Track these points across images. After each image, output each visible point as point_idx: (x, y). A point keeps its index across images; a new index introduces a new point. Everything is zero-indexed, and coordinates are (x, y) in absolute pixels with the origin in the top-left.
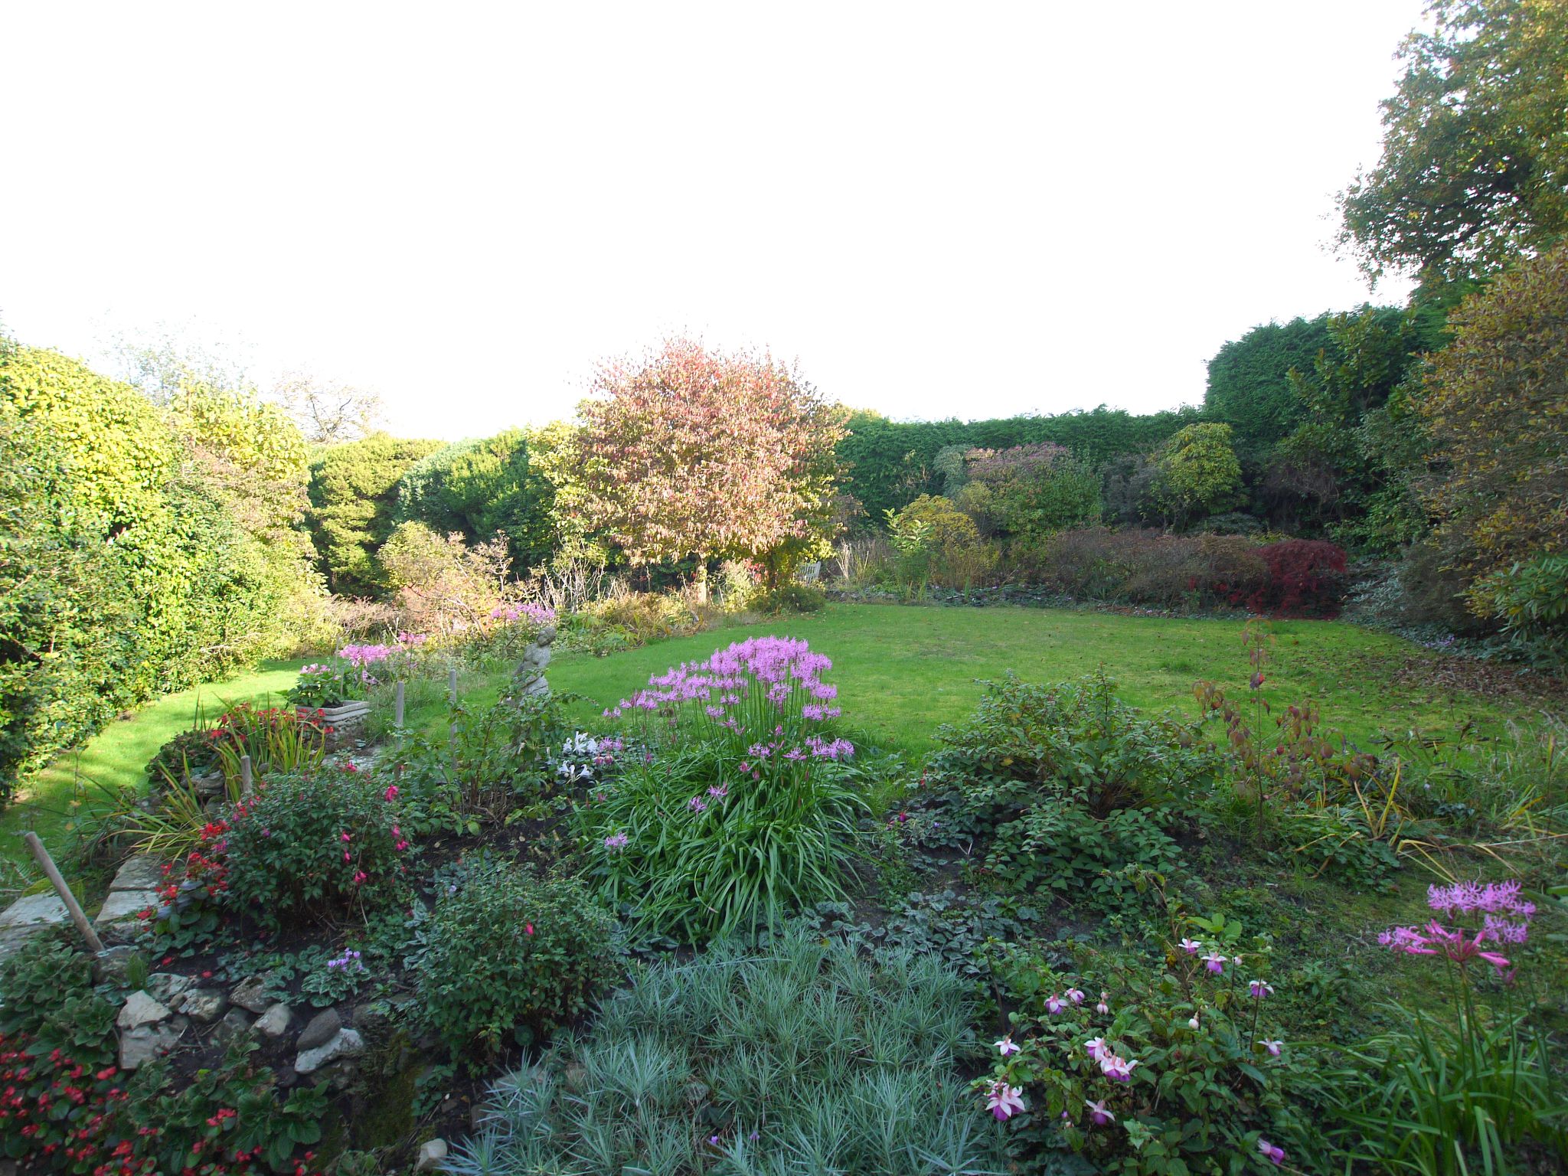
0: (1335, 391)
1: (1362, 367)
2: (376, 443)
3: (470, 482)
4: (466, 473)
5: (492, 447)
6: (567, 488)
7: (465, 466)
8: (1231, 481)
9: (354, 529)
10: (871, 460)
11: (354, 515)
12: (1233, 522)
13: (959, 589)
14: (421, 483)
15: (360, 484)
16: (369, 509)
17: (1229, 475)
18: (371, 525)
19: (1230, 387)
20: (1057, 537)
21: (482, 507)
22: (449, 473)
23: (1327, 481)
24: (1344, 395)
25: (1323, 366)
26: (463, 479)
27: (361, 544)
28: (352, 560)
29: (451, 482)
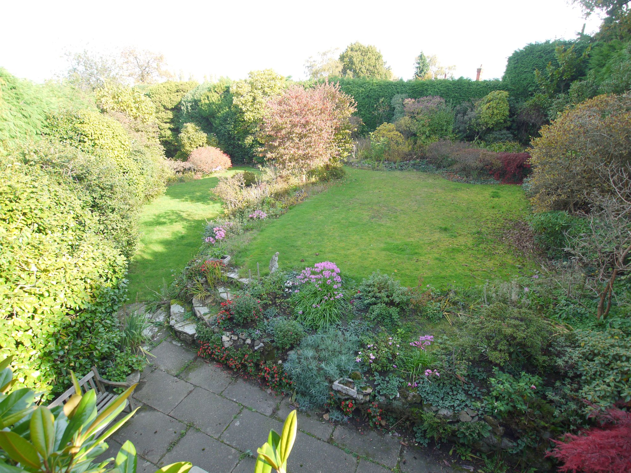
0: (552, 81)
1: (564, 71)
2: (168, 85)
3: (209, 105)
4: (207, 102)
5: (216, 89)
6: (249, 113)
7: (206, 98)
8: (503, 118)
9: (166, 123)
10: (366, 99)
11: (165, 117)
12: (502, 135)
13: (395, 163)
14: (189, 104)
15: (166, 104)
16: (170, 115)
17: (503, 116)
18: (172, 121)
19: (514, 72)
20: (435, 140)
21: (215, 116)
22: (200, 101)
23: (541, 118)
24: (555, 82)
25: (550, 69)
26: (206, 104)
27: (169, 129)
28: (167, 136)
29: (202, 105)
